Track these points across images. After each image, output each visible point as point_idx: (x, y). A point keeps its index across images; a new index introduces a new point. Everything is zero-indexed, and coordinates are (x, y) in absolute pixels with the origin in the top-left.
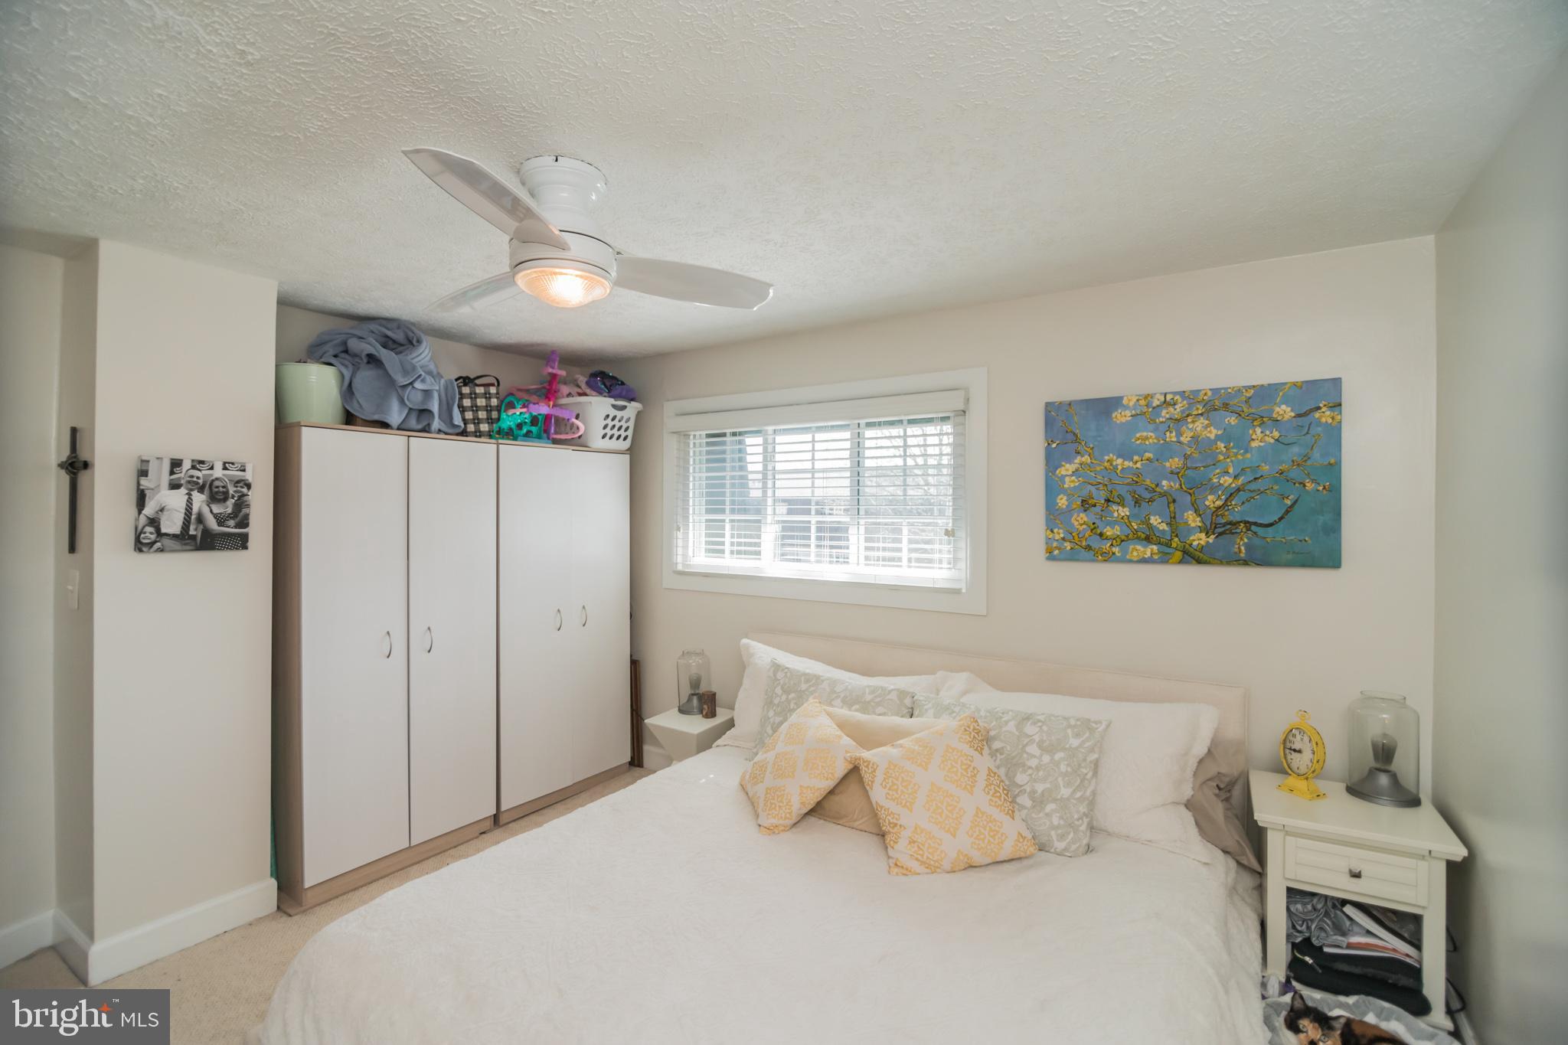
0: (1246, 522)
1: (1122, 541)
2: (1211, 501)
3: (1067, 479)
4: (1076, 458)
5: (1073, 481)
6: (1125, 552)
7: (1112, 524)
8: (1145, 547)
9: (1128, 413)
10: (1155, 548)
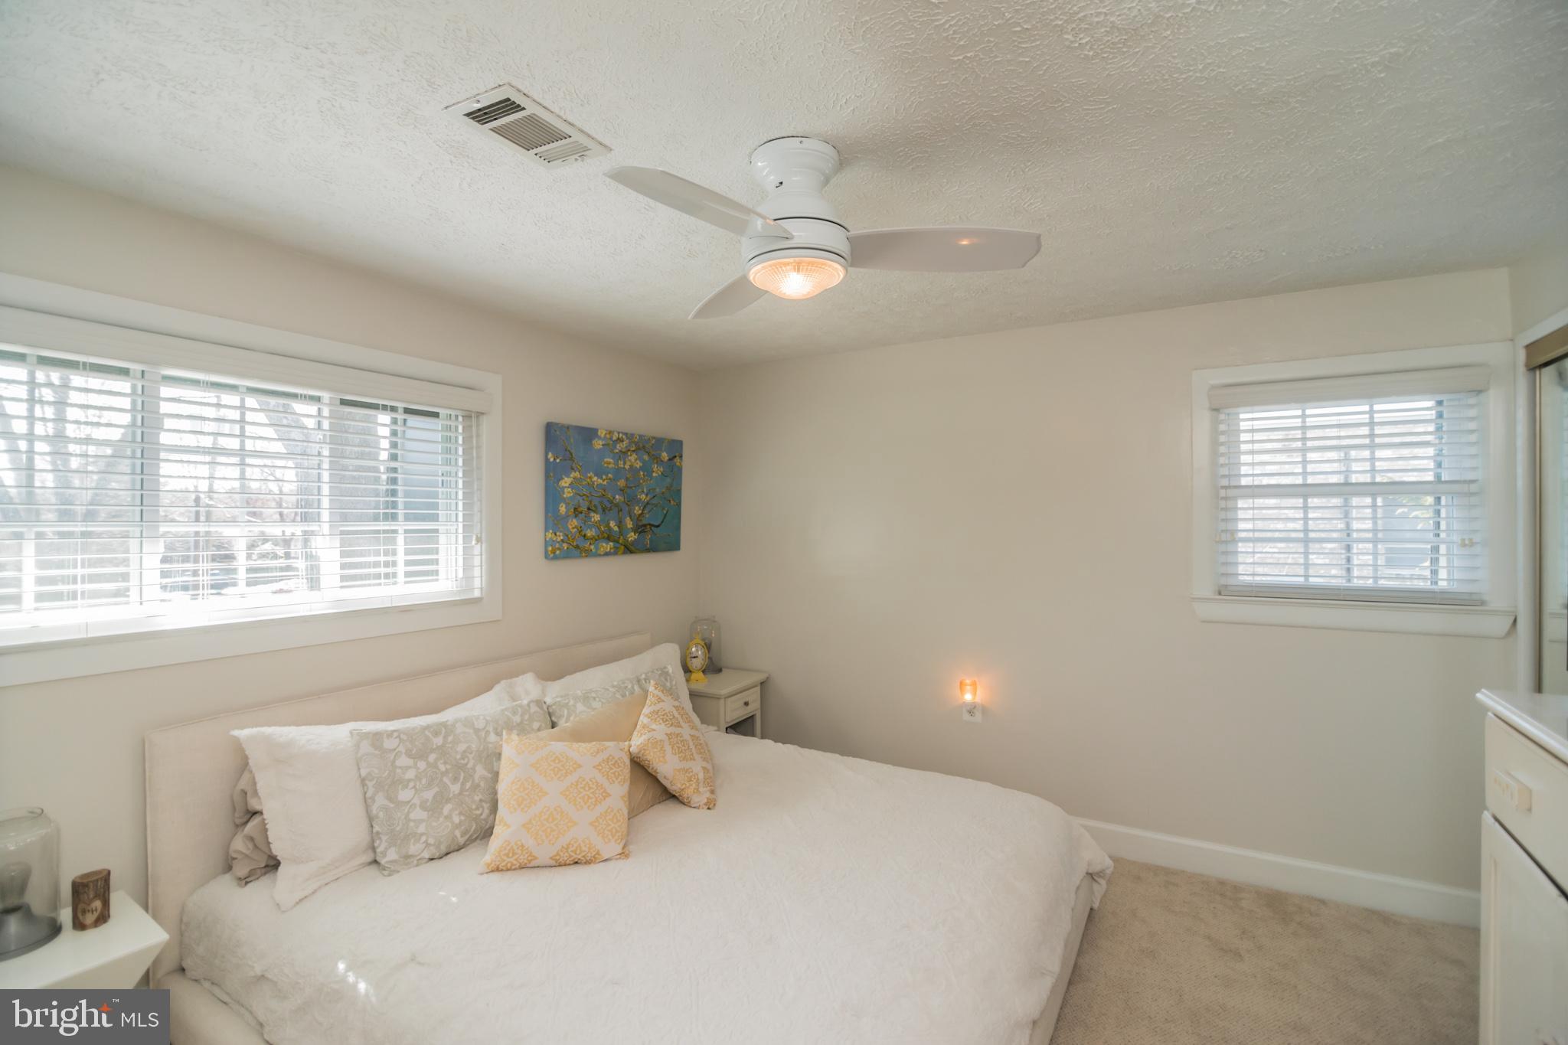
0: (650, 524)
1: (595, 540)
2: (637, 511)
3: (566, 490)
4: (571, 473)
5: (569, 492)
6: (597, 548)
7: (590, 527)
8: (607, 544)
9: (601, 442)
10: (611, 544)
